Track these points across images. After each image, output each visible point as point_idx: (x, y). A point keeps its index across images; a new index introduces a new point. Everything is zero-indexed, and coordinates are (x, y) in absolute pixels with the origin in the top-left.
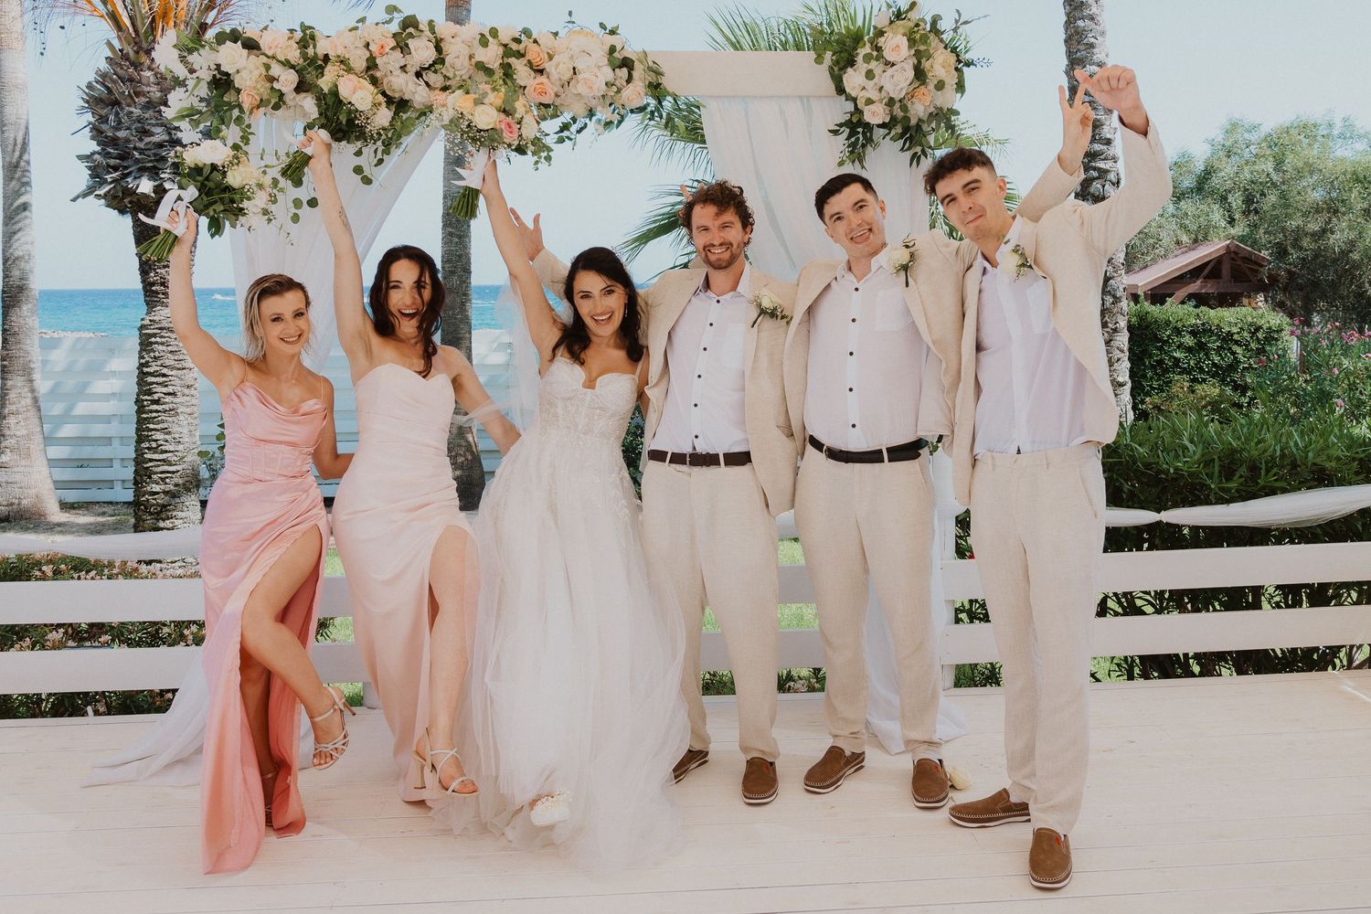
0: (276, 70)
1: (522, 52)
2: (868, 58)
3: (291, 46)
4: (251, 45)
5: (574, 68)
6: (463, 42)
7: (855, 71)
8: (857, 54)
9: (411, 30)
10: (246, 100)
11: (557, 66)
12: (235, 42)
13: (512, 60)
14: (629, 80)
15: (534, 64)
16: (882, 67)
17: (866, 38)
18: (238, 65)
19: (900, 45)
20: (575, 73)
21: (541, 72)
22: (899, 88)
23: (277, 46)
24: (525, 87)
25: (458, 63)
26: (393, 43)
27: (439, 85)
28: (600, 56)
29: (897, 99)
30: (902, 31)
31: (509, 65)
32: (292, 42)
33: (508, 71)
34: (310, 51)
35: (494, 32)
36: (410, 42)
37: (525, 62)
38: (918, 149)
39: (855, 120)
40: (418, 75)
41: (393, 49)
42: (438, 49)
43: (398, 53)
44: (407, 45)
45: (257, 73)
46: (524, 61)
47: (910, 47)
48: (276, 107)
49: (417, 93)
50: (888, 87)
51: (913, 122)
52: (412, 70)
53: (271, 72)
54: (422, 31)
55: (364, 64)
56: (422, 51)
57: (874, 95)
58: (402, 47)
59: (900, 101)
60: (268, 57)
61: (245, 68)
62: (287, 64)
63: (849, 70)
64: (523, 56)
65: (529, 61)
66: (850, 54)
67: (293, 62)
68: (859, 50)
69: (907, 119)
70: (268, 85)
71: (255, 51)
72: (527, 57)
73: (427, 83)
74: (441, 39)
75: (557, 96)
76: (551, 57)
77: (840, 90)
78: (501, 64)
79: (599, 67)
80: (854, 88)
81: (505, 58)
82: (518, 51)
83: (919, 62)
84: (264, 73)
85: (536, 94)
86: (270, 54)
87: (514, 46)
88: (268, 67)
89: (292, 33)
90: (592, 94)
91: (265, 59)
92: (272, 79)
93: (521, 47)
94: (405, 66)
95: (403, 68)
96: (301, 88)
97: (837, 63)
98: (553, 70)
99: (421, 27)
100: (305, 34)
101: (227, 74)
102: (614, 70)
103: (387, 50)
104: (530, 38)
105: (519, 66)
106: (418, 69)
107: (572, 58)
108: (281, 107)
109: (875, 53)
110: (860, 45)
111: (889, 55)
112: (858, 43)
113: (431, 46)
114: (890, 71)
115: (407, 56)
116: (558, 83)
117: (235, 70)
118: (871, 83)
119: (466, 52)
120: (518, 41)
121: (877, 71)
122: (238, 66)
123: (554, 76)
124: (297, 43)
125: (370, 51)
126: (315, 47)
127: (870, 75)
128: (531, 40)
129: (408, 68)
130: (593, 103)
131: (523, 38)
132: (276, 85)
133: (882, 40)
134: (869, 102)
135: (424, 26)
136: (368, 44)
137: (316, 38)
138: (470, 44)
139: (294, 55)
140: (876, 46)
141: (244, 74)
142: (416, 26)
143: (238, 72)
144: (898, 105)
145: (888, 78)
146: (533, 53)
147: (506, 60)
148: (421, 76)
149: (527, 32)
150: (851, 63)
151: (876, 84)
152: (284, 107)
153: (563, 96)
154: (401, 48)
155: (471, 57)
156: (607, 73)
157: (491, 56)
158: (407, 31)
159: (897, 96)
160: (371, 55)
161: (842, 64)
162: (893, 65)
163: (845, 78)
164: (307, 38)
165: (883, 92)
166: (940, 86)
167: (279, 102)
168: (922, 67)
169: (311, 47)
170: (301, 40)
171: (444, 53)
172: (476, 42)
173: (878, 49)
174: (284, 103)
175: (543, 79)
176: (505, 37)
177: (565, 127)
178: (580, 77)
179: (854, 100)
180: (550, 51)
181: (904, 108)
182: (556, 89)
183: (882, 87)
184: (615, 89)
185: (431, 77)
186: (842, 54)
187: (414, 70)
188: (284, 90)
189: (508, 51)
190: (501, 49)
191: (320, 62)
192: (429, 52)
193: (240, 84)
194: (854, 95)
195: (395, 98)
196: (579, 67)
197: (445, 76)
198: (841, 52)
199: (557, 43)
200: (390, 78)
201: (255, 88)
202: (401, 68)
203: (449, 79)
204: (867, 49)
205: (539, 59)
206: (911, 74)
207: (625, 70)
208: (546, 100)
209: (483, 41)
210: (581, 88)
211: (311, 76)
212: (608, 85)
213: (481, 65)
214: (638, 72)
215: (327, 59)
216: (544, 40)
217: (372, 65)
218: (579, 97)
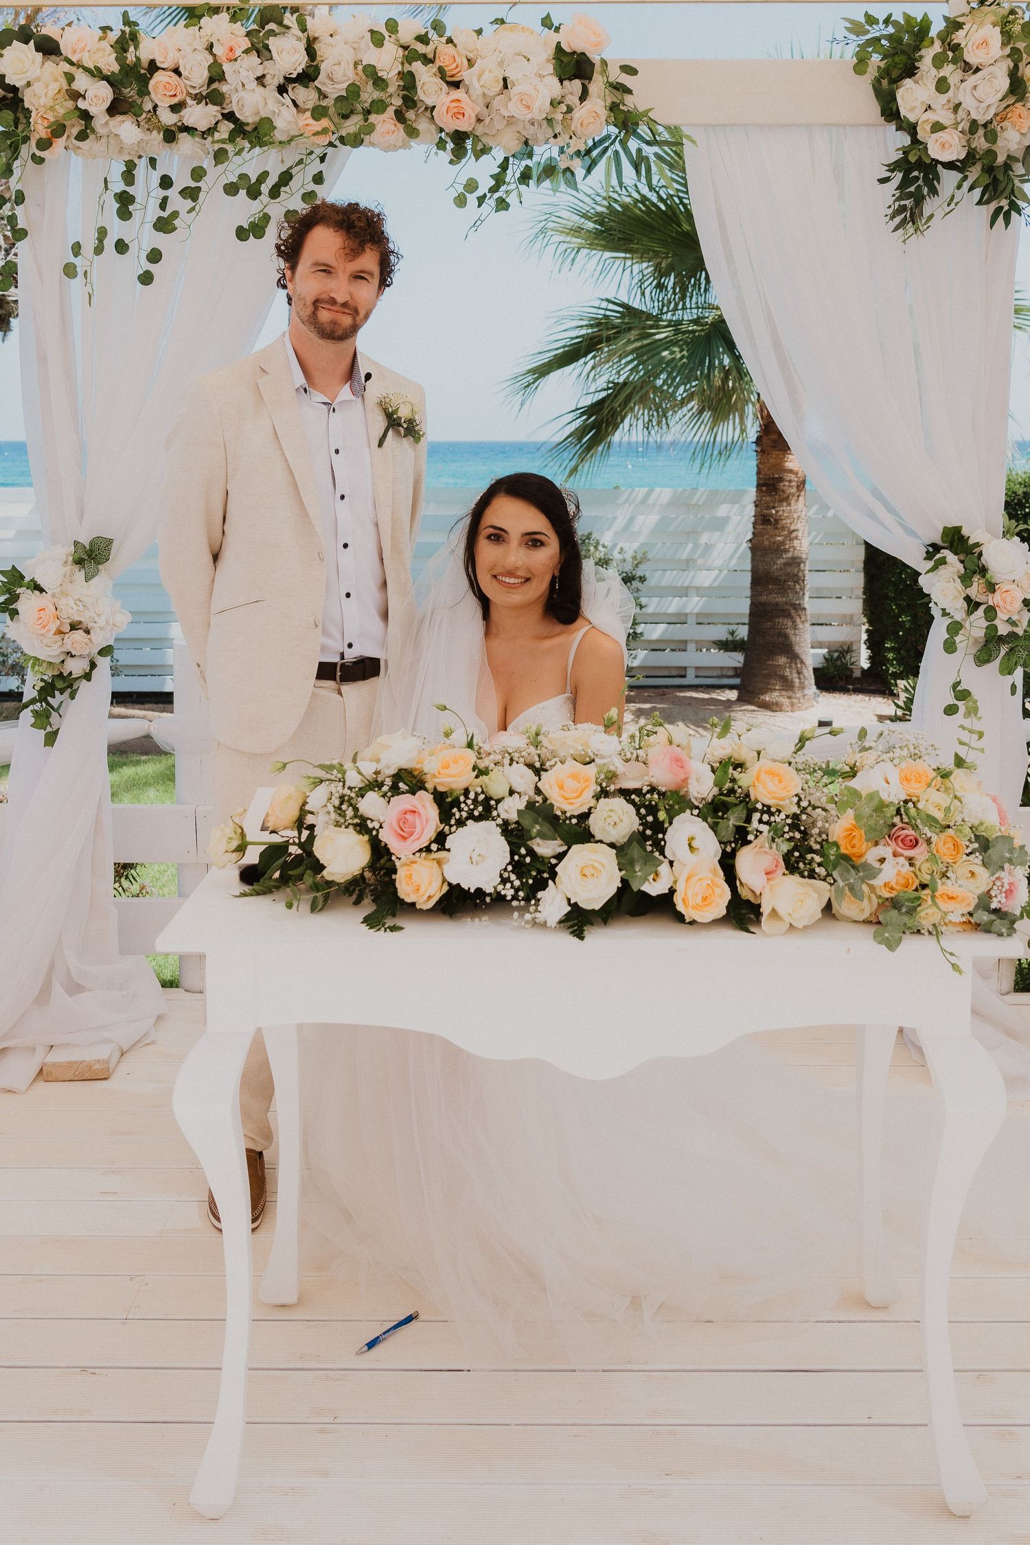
0: (82, 82)
1: (430, 56)
2: (938, 62)
3: (104, 50)
4: (48, 48)
5: (505, 80)
6: (346, 43)
7: (916, 82)
8: (921, 57)
9: (271, 26)
10: (38, 126)
11: (480, 76)
12: (27, 43)
13: (417, 67)
14: (584, 96)
15: (448, 74)
16: (959, 74)
17: (933, 33)
18: (28, 74)
19: (990, 42)
20: (506, 87)
21: (456, 85)
22: (984, 105)
23: (84, 49)
24: (434, 107)
25: (338, 73)
26: (246, 44)
27: (310, 105)
28: (543, 58)
29: (981, 122)
30: (993, 18)
31: (411, 75)
32: (105, 45)
33: (409, 82)
34: (131, 57)
35: (392, 26)
36: (273, 43)
37: (435, 70)
38: (1004, 203)
39: (913, 159)
40: (282, 90)
41: (246, 52)
42: (311, 52)
43: (253, 59)
44: (267, 47)
45: (54, 87)
46: (433, 68)
47: (1004, 45)
48: (82, 136)
49: (281, 117)
50: (969, 103)
51: (1001, 159)
52: (273, 82)
53: (75, 86)
54: (288, 28)
55: (206, 74)
56: (288, 55)
57: (945, 117)
58: (261, 50)
59: (985, 126)
60: (71, 63)
61: (38, 79)
62: (96, 73)
63: (908, 83)
64: (432, 61)
65: (441, 70)
66: (909, 58)
67: (106, 72)
68: (923, 52)
69: (991, 154)
70: (70, 104)
71: (53, 57)
72: (438, 63)
73: (294, 101)
74: (315, 39)
75: (479, 120)
76: (471, 62)
77: (891, 112)
78: (399, 72)
79: (541, 76)
80: (912, 109)
81: (406, 65)
82: (424, 56)
83: (1016, 67)
84: (66, 87)
85: (450, 114)
86: (75, 60)
87: (421, 48)
88: (70, 78)
89: (105, 33)
90: (529, 117)
91: (66, 67)
92: (76, 95)
93: (429, 50)
94: (264, 76)
95: (260, 80)
96: (116, 108)
97: (885, 73)
98: (475, 81)
99: (286, 22)
100: (123, 32)
101: (14, 89)
102: (561, 81)
103: (238, 52)
104: (441, 36)
105: (425, 76)
106: (282, 81)
107: (501, 63)
108: (87, 137)
109: (950, 54)
110: (925, 43)
111: (972, 57)
112: (922, 40)
113: (302, 46)
114: (972, 80)
115: (266, 63)
116: (481, 101)
117: (24, 82)
118: (943, 98)
119: (351, 54)
120: (423, 39)
121: (953, 79)
122: (29, 76)
123: (476, 89)
124: (111, 46)
125: (214, 56)
126: (136, 48)
127: (942, 86)
128: (444, 40)
129: (268, 80)
130: (530, 132)
131: (433, 35)
132: (82, 104)
133: (959, 37)
134: (937, 127)
135: (290, 18)
136: (210, 47)
137: (140, 39)
138: (355, 45)
139: (109, 63)
140: (949, 44)
141: (36, 87)
142: (280, 23)
143: (29, 84)
144: (981, 132)
145: (968, 91)
146: (446, 55)
147: (407, 68)
148: (287, 92)
149: (437, 27)
150: (910, 71)
151: (949, 101)
152: (92, 137)
153: (487, 120)
154: (258, 52)
155: (357, 60)
156: (552, 88)
157: (387, 61)
158: (268, 27)
159: (982, 120)
160: (215, 61)
161: (895, 74)
162: (978, 70)
163: (900, 95)
164: (126, 38)
165: (960, 111)
167: (85, 128)
168: (1019, 74)
169: (132, 49)
170: (117, 42)
171: (318, 58)
172: (366, 41)
173: (956, 48)
174: (93, 131)
175: (459, 94)
176: (407, 32)
178: (514, 91)
179: (912, 129)
180: (471, 56)
181: (992, 136)
182: (478, 109)
183: (960, 104)
184: (563, 108)
185: (300, 93)
186: (897, 59)
187: (276, 82)
188: (93, 111)
189: (410, 55)
190: (400, 50)
191: (142, 71)
192: (297, 56)
193: (32, 104)
194: (912, 119)
195: (248, 124)
196: (512, 76)
197: (319, 90)
198: (896, 54)
199: (481, 45)
200: (242, 94)
201: (52, 108)
202: (258, 79)
203: (325, 97)
204: (937, 47)
205: (454, 66)
206: (1005, 83)
207: (577, 83)
208: (464, 126)
209: (377, 39)
210: (514, 108)
211: (130, 92)
212: (554, 104)
213: (371, 73)
214: (597, 86)
215: (153, 67)
216: (465, 39)
217: (216, 76)
218: (511, 121)
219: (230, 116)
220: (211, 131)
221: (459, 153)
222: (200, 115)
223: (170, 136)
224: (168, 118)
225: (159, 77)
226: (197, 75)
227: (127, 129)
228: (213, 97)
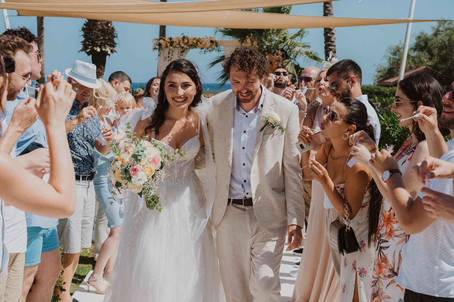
0: (167, 43)
2: (245, 42)
10: (163, 47)
11: (203, 43)
13: (198, 42)
21: (201, 43)
24: (199, 45)
25: (190, 43)
26: (182, 40)
28: (209, 41)
33: (197, 44)
35: (195, 38)
44: (184, 40)
49: (185, 47)
52: (184, 43)
56: (186, 41)
62: (169, 42)
74: (188, 39)
86: (167, 41)
92: (166, 44)
93: (198, 40)
96: (170, 45)
111: (248, 42)
119: (191, 41)
130: (208, 48)
135: (186, 37)
136: (179, 40)
139: (169, 41)
146: (200, 41)
148: (186, 44)
149: (200, 38)
155: (192, 41)
156: (210, 44)
157: (195, 41)
158: (184, 38)
164: (171, 39)
166: (255, 46)
167: (167, 47)
171: (189, 41)
172: (193, 39)
175: (201, 45)
176: (197, 39)
177: (205, 51)
182: (203, 45)
185: (188, 45)
196: (206, 43)
199: (204, 40)
200: (181, 44)
207: (212, 44)
208: (202, 47)
209: (194, 40)
210: (207, 46)
211: (171, 44)
212: (210, 45)
213: (194, 43)
214: (214, 43)
215: (173, 42)
216: (202, 39)
217: (179, 42)
218: (206, 47)
219: (180, 46)
220: (179, 47)
221: (201, 49)
222: (177, 46)
223: (175, 47)
224: (175, 46)
225: (174, 43)
226: (178, 42)
227: (171, 48)
228: (179, 44)
